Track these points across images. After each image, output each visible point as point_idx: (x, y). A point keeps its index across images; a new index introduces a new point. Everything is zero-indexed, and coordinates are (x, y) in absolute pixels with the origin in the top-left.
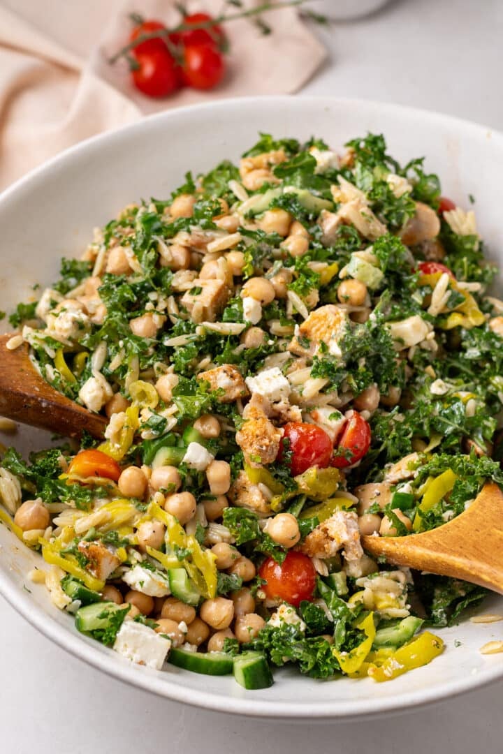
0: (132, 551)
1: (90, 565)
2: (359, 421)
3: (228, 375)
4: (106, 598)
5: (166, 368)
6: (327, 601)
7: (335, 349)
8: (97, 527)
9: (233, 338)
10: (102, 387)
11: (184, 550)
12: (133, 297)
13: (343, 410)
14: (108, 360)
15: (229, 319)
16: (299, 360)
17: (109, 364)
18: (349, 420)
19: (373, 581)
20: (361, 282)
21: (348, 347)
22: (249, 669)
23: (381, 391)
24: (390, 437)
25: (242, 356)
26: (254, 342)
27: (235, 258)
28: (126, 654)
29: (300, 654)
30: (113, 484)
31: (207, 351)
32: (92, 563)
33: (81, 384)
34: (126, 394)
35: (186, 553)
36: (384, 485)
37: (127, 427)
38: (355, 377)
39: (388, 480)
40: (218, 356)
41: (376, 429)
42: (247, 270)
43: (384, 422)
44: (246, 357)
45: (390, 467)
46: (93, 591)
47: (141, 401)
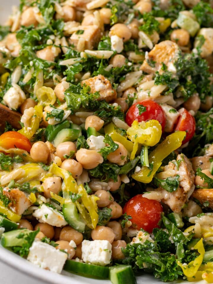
0: (39, 196)
1: (11, 203)
2: (188, 116)
3: (102, 82)
4: (21, 227)
5: (61, 80)
6: (169, 230)
7: (172, 68)
8: (16, 180)
9: (104, 61)
10: (19, 93)
11: (76, 195)
12: (38, 37)
13: (177, 109)
14: (22, 77)
15: (102, 49)
16: (148, 76)
17: (23, 79)
18: (181, 114)
19: (201, 219)
20: (186, 30)
21: (181, 66)
22: (121, 273)
23: (201, 99)
24: (208, 128)
25: (111, 72)
26: (119, 63)
27: (105, 12)
28: (36, 262)
29: (156, 261)
30: (26, 153)
31: (88, 69)
32: (13, 202)
33: (5, 93)
34: (35, 97)
35: (78, 197)
36: (205, 158)
37: (36, 116)
38: (185, 88)
39: (208, 155)
40: (94, 72)
41: (199, 122)
42: (113, 18)
43: (204, 118)
44: (113, 73)
45: (208, 147)
46: (13, 222)
47: (44, 102)
